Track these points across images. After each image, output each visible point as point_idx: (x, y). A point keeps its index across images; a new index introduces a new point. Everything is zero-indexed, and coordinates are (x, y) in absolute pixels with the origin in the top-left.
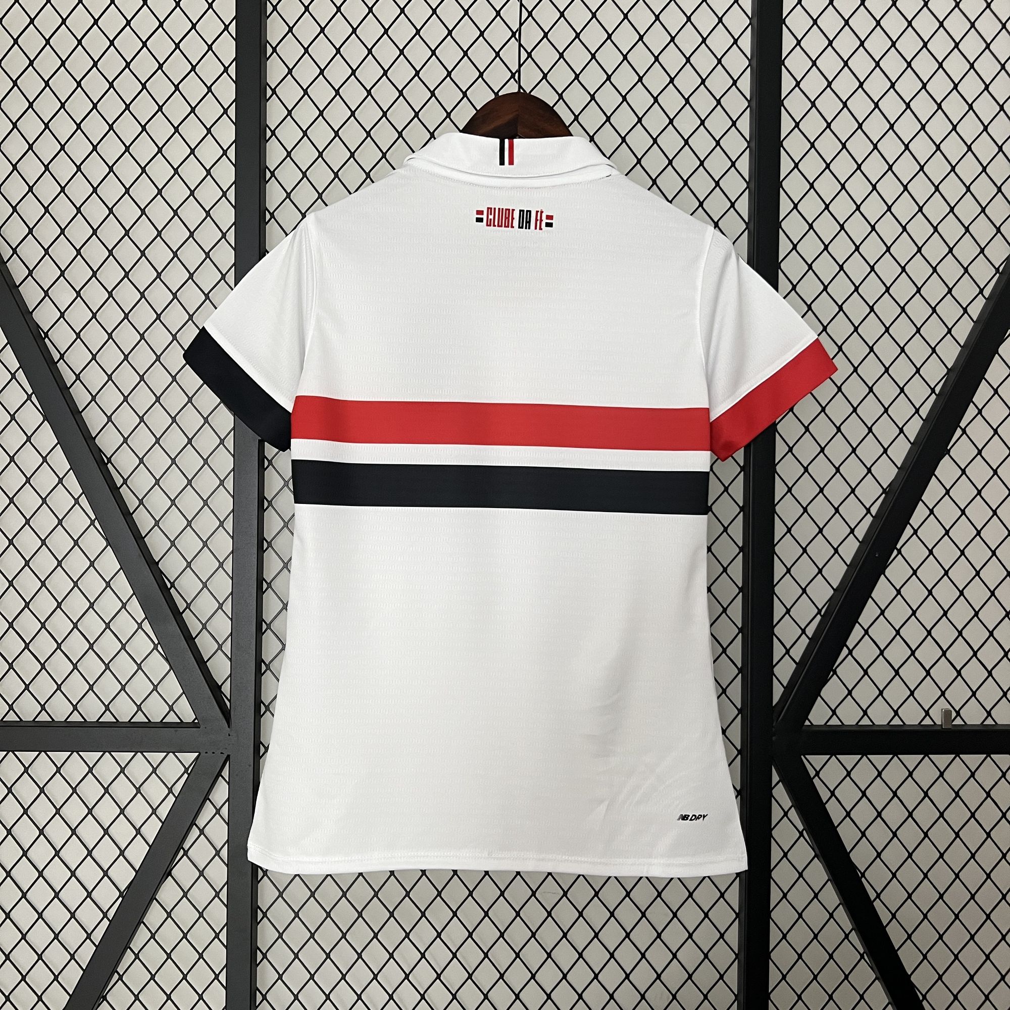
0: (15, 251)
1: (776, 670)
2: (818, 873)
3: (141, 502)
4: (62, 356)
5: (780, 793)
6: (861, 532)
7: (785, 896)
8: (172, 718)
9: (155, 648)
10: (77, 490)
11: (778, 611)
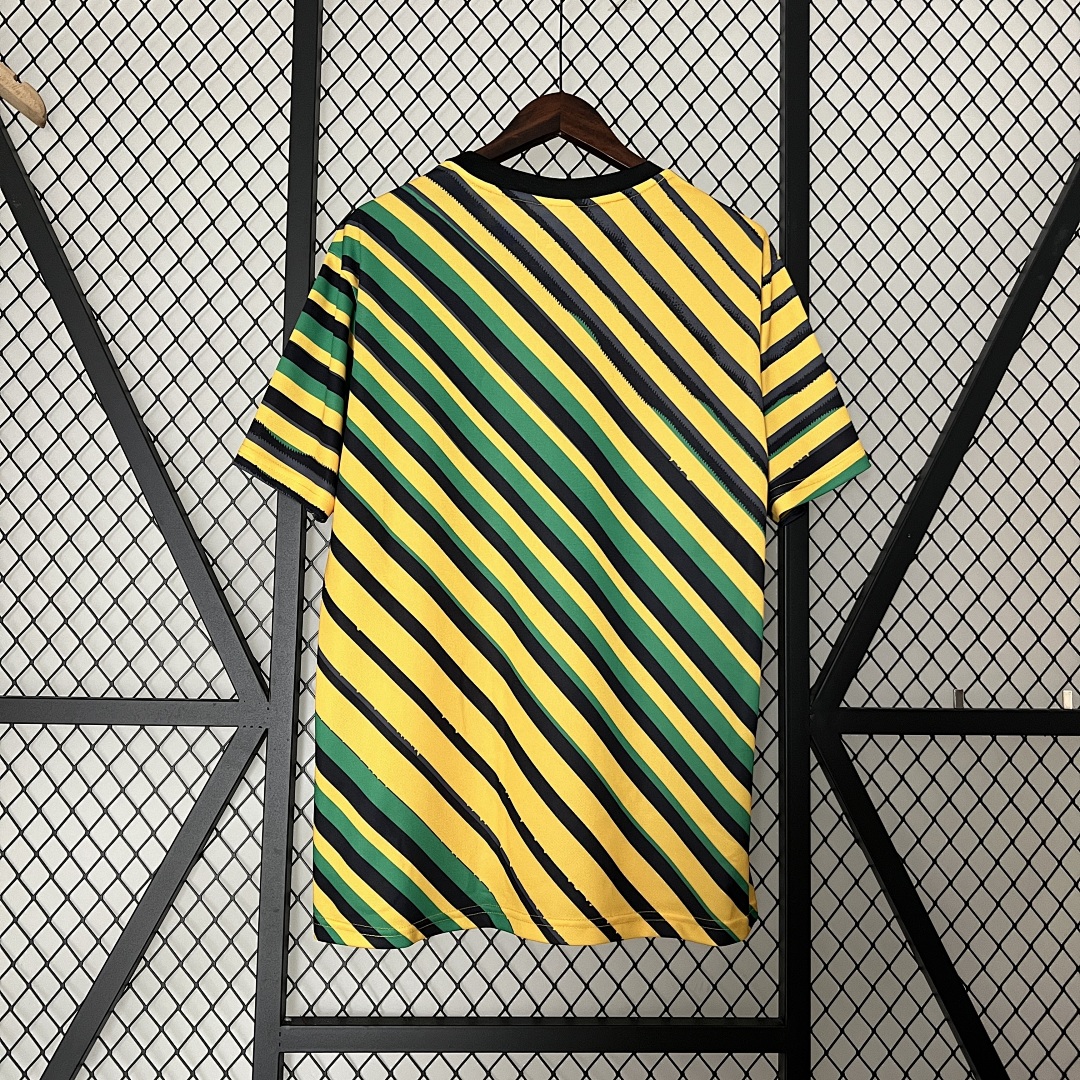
0: (71, 237)
1: (812, 652)
2: (858, 859)
3: (186, 480)
4: (113, 337)
5: (819, 776)
6: (893, 518)
7: (825, 882)
8: (210, 695)
9: (196, 624)
10: (124, 466)
11: (814, 594)
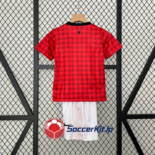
1: (122, 105)
2: (129, 138)
3: (18, 79)
4: (5, 56)
5: (123, 125)
6: (135, 83)
7: (124, 142)
8: (24, 115)
9: (21, 103)
10: (8, 77)
11: (122, 96)
